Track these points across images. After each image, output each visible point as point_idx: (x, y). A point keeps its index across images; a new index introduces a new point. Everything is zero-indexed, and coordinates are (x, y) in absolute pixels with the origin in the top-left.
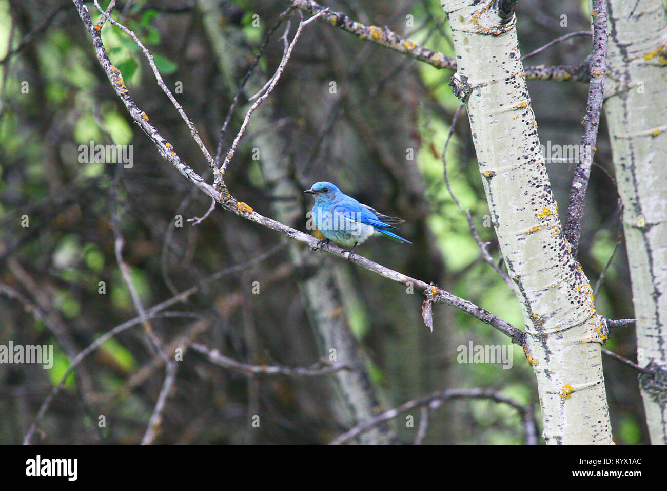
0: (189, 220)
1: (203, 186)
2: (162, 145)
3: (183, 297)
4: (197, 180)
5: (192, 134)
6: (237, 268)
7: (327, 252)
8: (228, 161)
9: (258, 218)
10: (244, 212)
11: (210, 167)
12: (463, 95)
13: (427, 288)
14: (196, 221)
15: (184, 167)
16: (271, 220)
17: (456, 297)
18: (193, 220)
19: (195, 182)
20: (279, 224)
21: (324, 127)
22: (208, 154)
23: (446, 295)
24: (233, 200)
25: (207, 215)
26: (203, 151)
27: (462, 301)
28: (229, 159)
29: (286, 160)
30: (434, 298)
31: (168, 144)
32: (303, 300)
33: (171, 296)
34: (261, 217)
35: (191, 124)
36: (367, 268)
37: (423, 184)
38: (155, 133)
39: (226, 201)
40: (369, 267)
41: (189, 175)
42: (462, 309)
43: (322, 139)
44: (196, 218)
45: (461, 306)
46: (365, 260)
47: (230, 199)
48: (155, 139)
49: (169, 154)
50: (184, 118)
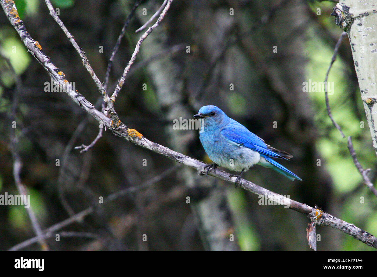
0: (77, 148)
1: (94, 112)
2: (55, 73)
3: (79, 218)
4: (88, 107)
5: (83, 63)
6: (132, 189)
7: (215, 176)
8: (119, 89)
9: (147, 143)
10: (134, 138)
11: (101, 94)
12: (345, 24)
13: (311, 212)
14: (83, 148)
15: (76, 94)
16: (160, 146)
17: (339, 220)
18: (80, 147)
19: (87, 109)
20: (168, 150)
21: (216, 54)
22: (99, 81)
23: (330, 219)
24: (123, 127)
25: (94, 142)
26: (94, 79)
27: (345, 223)
28: (120, 87)
29: (180, 85)
30: (318, 221)
31: (61, 73)
32: (195, 221)
33: (67, 216)
34: (151, 143)
35: (82, 52)
36: (253, 192)
37: (313, 109)
38: (48, 62)
39: (117, 127)
40: (255, 192)
41: (81, 102)
42: (345, 232)
43: (214, 66)
44: (84, 146)
45: (344, 229)
46: (251, 185)
47: (121, 125)
48: (48, 68)
49: (61, 82)
50: (75, 47)
